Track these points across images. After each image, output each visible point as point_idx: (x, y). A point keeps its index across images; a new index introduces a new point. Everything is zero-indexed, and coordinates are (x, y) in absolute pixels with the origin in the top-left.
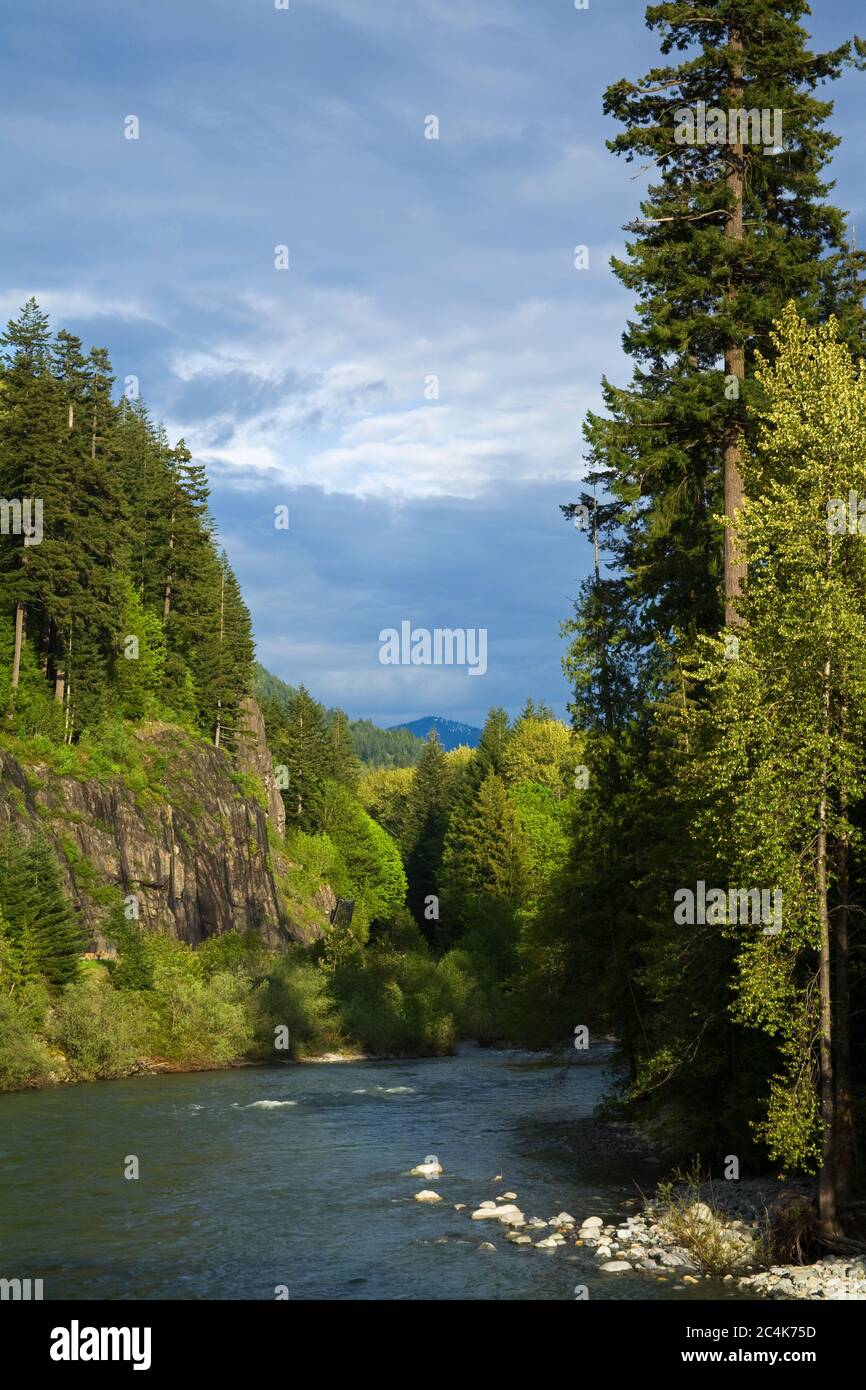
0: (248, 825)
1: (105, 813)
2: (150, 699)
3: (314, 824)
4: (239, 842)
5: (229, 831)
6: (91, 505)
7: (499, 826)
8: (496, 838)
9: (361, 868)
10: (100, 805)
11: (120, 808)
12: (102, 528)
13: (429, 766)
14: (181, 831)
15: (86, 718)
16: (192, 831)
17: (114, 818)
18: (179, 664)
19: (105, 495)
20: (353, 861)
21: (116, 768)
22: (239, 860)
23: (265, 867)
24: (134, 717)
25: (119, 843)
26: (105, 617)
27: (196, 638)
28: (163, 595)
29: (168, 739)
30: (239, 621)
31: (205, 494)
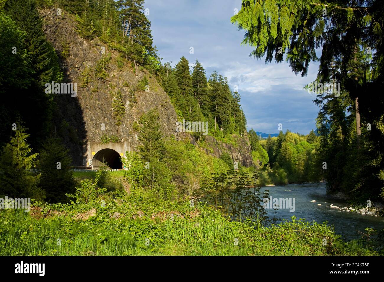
0: (249, 150)
1: (229, 148)
2: (233, 131)
3: (254, 149)
4: (248, 153)
5: (246, 151)
6: (225, 101)
7: (286, 149)
8: (286, 151)
9: (263, 157)
10: (229, 147)
11: (232, 148)
12: (227, 104)
13: (269, 140)
14: (240, 151)
15: (225, 134)
16: (241, 151)
17: (231, 149)
18: (237, 125)
19: (227, 100)
20: (261, 155)
21: (230, 141)
22: (248, 156)
23: (251, 157)
24: (231, 133)
25: (232, 153)
26: (228, 118)
27: (239, 121)
28: (234, 114)
29: (236, 137)
30: (244, 118)
31: (240, 99)
